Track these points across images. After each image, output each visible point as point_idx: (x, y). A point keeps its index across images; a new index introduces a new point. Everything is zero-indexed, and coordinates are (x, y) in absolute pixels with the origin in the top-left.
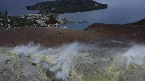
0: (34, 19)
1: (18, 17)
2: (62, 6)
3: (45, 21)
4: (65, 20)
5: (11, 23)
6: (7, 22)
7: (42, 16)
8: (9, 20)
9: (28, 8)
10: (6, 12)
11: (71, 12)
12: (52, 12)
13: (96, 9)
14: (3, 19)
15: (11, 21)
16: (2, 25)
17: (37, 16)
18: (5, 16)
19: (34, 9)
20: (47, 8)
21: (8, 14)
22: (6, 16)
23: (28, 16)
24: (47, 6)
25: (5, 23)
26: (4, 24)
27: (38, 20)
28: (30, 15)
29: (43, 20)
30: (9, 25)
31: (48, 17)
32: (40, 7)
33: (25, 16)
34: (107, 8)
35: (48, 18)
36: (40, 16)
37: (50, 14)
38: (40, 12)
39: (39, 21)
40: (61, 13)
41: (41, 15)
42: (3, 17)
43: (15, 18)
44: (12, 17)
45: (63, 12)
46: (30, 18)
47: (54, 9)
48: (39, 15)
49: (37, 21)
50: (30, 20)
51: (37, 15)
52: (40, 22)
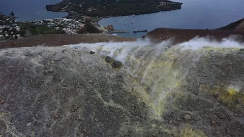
0: (58, 26)
1: (33, 23)
2: (105, 5)
3: (78, 29)
4: (111, 27)
5: (22, 33)
6: (15, 30)
7: (72, 22)
8: (18, 29)
9: (49, 8)
10: (12, 14)
11: (120, 16)
12: (88, 15)
13: (162, 11)
14: (8, 27)
15: (21, 29)
16: (7, 35)
17: (65, 21)
18: (11, 22)
19: (59, 10)
20: (80, 8)
21: (15, 18)
22: (13, 22)
23: (49, 21)
24: (80, 5)
25: (12, 33)
26: (10, 34)
27: (66, 28)
28: (52, 20)
29: (74, 29)
30: (18, 35)
31: (83, 23)
32: (69, 7)
33: (43, 21)
34: (180, 8)
35: (82, 25)
36: (69, 22)
37: (85, 17)
38: (69, 15)
39: (67, 30)
40: (104, 17)
41: (70, 20)
42: (7, 23)
43: (27, 24)
44: (22, 23)
45: (108, 15)
46: (52, 24)
47: (92, 11)
48: (67, 20)
49: (64, 29)
50: (53, 27)
51: (65, 19)
52: (69, 30)
